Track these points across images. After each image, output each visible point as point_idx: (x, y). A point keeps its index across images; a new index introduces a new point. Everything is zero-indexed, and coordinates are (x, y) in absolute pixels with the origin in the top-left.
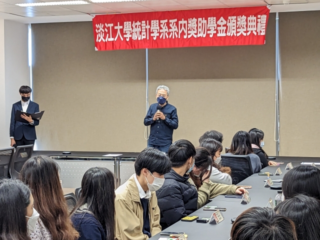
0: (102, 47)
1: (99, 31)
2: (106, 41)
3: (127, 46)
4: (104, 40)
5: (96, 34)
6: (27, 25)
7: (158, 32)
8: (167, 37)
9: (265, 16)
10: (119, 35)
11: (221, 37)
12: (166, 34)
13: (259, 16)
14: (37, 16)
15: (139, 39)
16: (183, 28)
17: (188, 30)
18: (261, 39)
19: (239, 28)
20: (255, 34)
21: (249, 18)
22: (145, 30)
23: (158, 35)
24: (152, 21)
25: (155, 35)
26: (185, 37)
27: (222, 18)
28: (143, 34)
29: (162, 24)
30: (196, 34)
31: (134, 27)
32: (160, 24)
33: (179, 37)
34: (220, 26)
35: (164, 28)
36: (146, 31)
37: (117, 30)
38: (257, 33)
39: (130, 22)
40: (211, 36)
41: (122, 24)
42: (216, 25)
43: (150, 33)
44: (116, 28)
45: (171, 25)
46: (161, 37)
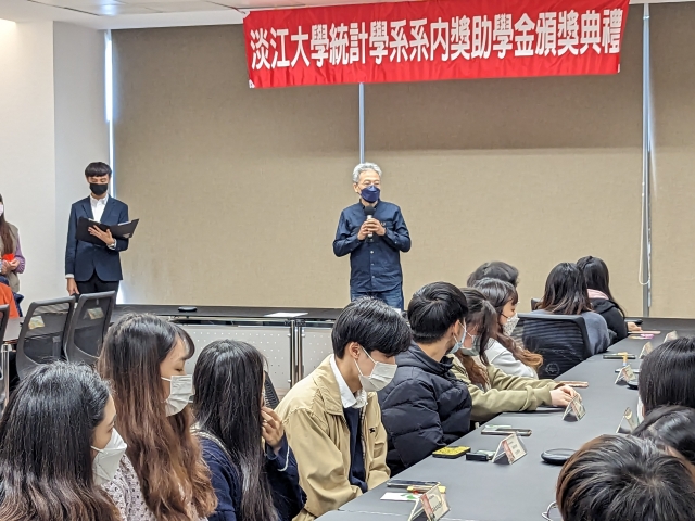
0: (263, 80)
1: (258, 45)
2: (273, 66)
3: (319, 78)
4: (268, 66)
5: (250, 52)
6: (102, 32)
7: (385, 48)
8: (406, 58)
9: (620, 12)
10: (300, 55)
11: (522, 58)
12: (404, 51)
13: (606, 12)
14: (123, 13)
15: (345, 62)
16: (440, 38)
17: (450, 43)
18: (611, 61)
19: (562, 38)
20: (598, 50)
21: (584, 17)
22: (356, 44)
23: (385, 53)
24: (373, 24)
25: (380, 53)
26: (445, 57)
27: (525, 17)
28: (352, 50)
29: (394, 29)
30: (469, 51)
31: (333, 36)
32: (389, 29)
33: (432, 58)
34: (521, 33)
35: (398, 38)
36: (360, 46)
37: (297, 42)
38: (603, 48)
39: (325, 26)
40: (501, 55)
41: (307, 30)
42: (511, 32)
43: (368, 49)
44: (294, 38)
45: (414, 32)
46: (392, 58)
